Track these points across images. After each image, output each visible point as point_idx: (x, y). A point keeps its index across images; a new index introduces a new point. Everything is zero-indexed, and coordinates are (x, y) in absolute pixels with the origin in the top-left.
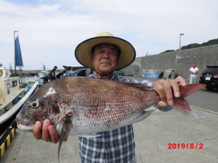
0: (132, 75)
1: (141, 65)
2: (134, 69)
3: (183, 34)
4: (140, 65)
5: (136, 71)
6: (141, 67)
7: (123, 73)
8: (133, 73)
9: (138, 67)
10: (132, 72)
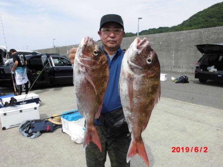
3: (141, 18)
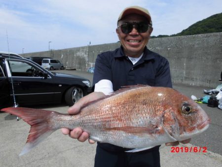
0: (75, 70)
1: (88, 57)
2: (77, 62)
4: (86, 56)
5: (80, 64)
6: (87, 60)
7: (62, 67)
8: (76, 66)
9: (84, 59)
10: (74, 65)
